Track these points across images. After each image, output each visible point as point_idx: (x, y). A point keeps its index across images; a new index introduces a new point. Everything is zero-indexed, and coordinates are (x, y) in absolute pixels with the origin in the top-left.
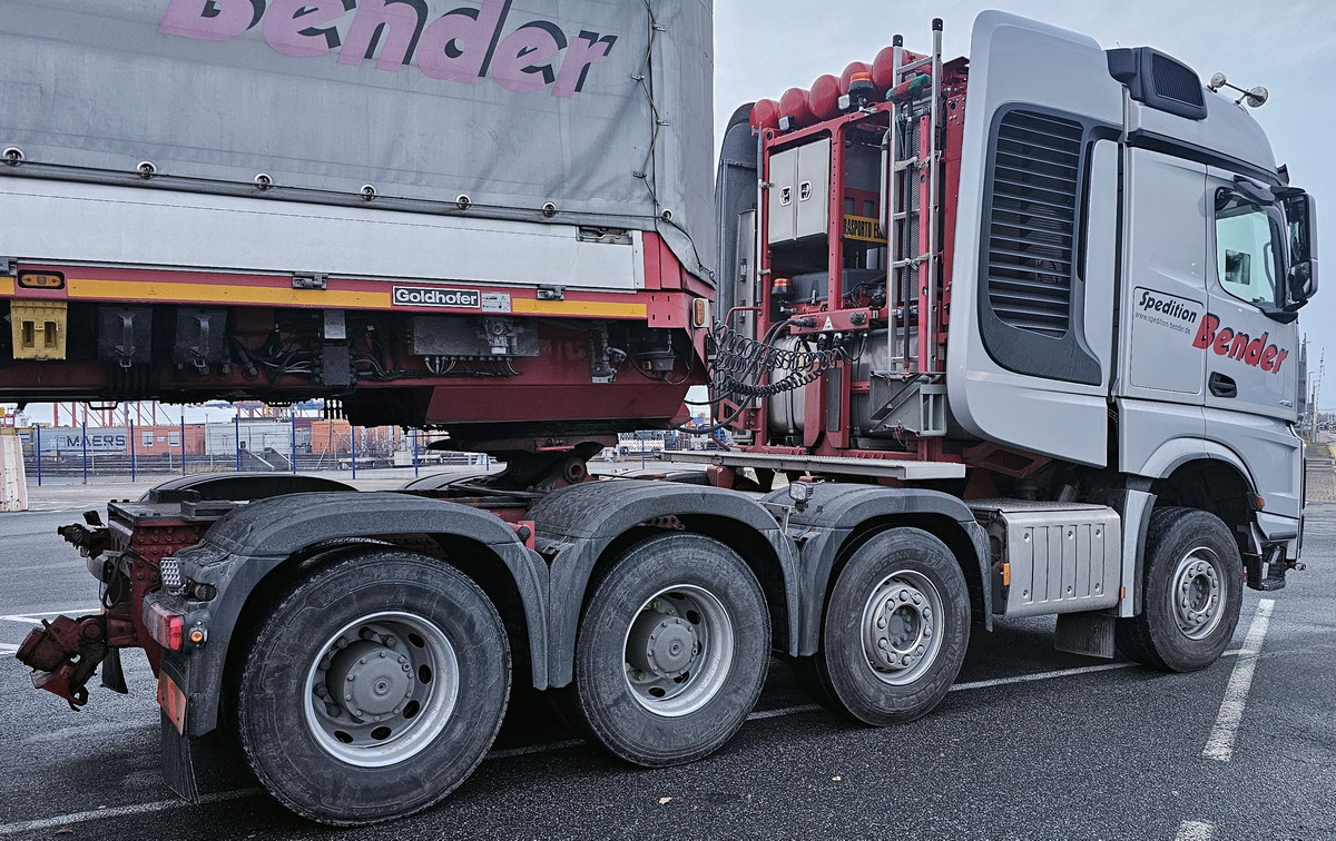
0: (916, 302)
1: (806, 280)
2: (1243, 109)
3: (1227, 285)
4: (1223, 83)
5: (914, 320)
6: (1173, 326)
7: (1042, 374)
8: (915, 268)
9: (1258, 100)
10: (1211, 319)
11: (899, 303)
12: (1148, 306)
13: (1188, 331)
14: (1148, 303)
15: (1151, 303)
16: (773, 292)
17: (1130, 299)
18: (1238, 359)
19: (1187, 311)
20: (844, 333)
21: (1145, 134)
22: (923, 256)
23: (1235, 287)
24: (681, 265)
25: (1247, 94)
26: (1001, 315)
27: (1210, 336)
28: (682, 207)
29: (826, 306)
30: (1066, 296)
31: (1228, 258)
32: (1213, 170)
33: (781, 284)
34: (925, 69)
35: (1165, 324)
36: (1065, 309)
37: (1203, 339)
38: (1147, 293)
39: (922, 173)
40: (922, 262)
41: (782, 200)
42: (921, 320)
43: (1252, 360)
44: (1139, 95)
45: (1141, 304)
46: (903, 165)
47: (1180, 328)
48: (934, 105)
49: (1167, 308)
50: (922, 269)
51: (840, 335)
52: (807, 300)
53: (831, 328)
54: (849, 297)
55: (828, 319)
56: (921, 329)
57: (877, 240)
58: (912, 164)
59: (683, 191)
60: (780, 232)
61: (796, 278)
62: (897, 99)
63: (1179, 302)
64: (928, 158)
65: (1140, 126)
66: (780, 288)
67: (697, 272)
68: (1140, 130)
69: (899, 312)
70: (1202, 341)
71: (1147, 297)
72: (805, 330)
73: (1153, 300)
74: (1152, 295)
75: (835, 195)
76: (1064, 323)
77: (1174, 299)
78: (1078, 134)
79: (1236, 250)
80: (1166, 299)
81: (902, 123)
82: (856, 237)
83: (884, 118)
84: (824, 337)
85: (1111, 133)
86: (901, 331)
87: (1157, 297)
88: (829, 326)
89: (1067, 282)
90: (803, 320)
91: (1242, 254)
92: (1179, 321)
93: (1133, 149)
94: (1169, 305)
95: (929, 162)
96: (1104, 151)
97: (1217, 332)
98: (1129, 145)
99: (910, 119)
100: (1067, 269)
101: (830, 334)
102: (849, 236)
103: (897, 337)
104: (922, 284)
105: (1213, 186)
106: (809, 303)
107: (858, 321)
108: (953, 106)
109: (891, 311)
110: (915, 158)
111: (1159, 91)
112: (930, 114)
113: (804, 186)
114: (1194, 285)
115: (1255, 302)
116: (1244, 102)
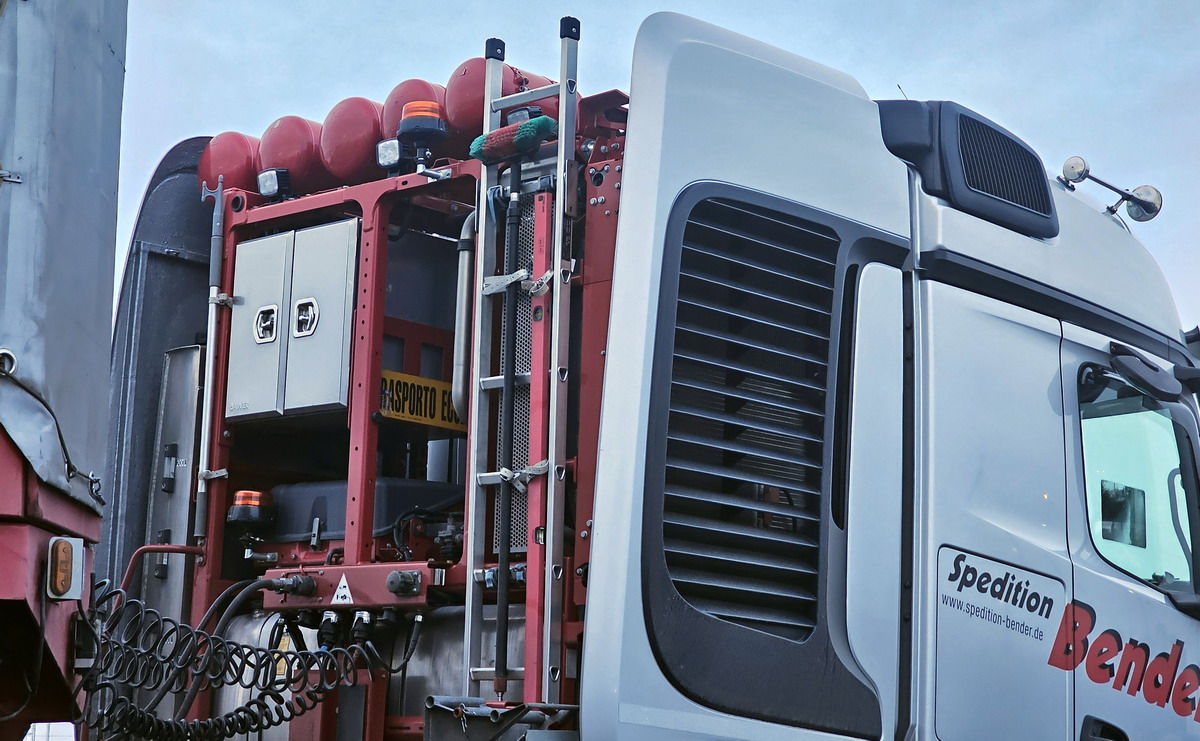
0: (522, 557)
1: (302, 496)
2: (1121, 224)
3: (1107, 548)
4: (1084, 175)
5: (516, 592)
6: (1011, 624)
7: (766, 713)
8: (520, 487)
9: (1145, 209)
10: (1080, 614)
11: (488, 558)
12: (965, 583)
13: (1039, 635)
14: (963, 577)
15: (970, 577)
16: (233, 516)
17: (933, 569)
18: (1132, 692)
19: (1035, 595)
20: (375, 611)
21: (950, 257)
22: (538, 466)
23: (1120, 552)
24: (26, 466)
25: (1126, 197)
26: (687, 591)
27: (1080, 645)
28: (38, 346)
29: (340, 552)
30: (812, 557)
31: (1105, 495)
32: (1075, 332)
33: (247, 500)
34: (545, 107)
35: (997, 619)
36: (810, 584)
37: (1067, 651)
38: (962, 558)
39: (535, 303)
40: (534, 478)
41: (256, 331)
42: (532, 593)
43: (1157, 695)
44: (939, 186)
45: (952, 578)
46: (499, 283)
47: (1025, 629)
48: (561, 175)
49: (1001, 588)
50: (535, 492)
51: (366, 616)
52: (301, 536)
53: (349, 601)
54: (386, 537)
55: (343, 582)
56: (531, 612)
57: (446, 425)
58: (517, 283)
59: (42, 314)
60: (250, 396)
61: (281, 491)
62: (490, 157)
63: (1021, 576)
64: (549, 274)
65: (940, 242)
66: (245, 509)
67: (62, 481)
68: (942, 250)
69: (488, 575)
70: (1065, 655)
71: (963, 565)
72: (294, 602)
73: (974, 571)
74: (971, 561)
75: (365, 330)
76: (809, 611)
77: (1012, 571)
78: (830, 248)
79: (1120, 481)
80: (997, 571)
81: (500, 204)
82: (405, 416)
83: (465, 188)
84: (333, 617)
85: (889, 251)
86: (491, 613)
87: (981, 566)
88: (343, 595)
89: (812, 531)
90: (289, 581)
91: (1129, 491)
92: (1021, 614)
93: (930, 283)
94: (1002, 582)
95: (551, 281)
96: (878, 284)
97: (1092, 638)
98: (923, 276)
99: (514, 196)
100: (812, 505)
101: (345, 612)
102: (393, 414)
103: (481, 625)
104: (534, 520)
105: (1073, 361)
106: (305, 544)
107: (404, 587)
108: (598, 179)
109: (472, 572)
110: (522, 273)
111: (972, 181)
112: (553, 191)
113: (304, 308)
114: (1048, 544)
115: (1156, 582)
116: (1123, 210)
